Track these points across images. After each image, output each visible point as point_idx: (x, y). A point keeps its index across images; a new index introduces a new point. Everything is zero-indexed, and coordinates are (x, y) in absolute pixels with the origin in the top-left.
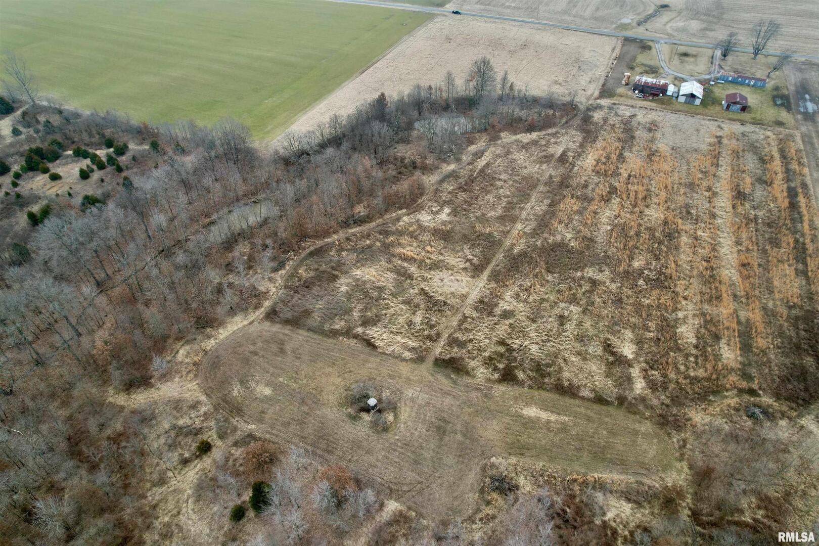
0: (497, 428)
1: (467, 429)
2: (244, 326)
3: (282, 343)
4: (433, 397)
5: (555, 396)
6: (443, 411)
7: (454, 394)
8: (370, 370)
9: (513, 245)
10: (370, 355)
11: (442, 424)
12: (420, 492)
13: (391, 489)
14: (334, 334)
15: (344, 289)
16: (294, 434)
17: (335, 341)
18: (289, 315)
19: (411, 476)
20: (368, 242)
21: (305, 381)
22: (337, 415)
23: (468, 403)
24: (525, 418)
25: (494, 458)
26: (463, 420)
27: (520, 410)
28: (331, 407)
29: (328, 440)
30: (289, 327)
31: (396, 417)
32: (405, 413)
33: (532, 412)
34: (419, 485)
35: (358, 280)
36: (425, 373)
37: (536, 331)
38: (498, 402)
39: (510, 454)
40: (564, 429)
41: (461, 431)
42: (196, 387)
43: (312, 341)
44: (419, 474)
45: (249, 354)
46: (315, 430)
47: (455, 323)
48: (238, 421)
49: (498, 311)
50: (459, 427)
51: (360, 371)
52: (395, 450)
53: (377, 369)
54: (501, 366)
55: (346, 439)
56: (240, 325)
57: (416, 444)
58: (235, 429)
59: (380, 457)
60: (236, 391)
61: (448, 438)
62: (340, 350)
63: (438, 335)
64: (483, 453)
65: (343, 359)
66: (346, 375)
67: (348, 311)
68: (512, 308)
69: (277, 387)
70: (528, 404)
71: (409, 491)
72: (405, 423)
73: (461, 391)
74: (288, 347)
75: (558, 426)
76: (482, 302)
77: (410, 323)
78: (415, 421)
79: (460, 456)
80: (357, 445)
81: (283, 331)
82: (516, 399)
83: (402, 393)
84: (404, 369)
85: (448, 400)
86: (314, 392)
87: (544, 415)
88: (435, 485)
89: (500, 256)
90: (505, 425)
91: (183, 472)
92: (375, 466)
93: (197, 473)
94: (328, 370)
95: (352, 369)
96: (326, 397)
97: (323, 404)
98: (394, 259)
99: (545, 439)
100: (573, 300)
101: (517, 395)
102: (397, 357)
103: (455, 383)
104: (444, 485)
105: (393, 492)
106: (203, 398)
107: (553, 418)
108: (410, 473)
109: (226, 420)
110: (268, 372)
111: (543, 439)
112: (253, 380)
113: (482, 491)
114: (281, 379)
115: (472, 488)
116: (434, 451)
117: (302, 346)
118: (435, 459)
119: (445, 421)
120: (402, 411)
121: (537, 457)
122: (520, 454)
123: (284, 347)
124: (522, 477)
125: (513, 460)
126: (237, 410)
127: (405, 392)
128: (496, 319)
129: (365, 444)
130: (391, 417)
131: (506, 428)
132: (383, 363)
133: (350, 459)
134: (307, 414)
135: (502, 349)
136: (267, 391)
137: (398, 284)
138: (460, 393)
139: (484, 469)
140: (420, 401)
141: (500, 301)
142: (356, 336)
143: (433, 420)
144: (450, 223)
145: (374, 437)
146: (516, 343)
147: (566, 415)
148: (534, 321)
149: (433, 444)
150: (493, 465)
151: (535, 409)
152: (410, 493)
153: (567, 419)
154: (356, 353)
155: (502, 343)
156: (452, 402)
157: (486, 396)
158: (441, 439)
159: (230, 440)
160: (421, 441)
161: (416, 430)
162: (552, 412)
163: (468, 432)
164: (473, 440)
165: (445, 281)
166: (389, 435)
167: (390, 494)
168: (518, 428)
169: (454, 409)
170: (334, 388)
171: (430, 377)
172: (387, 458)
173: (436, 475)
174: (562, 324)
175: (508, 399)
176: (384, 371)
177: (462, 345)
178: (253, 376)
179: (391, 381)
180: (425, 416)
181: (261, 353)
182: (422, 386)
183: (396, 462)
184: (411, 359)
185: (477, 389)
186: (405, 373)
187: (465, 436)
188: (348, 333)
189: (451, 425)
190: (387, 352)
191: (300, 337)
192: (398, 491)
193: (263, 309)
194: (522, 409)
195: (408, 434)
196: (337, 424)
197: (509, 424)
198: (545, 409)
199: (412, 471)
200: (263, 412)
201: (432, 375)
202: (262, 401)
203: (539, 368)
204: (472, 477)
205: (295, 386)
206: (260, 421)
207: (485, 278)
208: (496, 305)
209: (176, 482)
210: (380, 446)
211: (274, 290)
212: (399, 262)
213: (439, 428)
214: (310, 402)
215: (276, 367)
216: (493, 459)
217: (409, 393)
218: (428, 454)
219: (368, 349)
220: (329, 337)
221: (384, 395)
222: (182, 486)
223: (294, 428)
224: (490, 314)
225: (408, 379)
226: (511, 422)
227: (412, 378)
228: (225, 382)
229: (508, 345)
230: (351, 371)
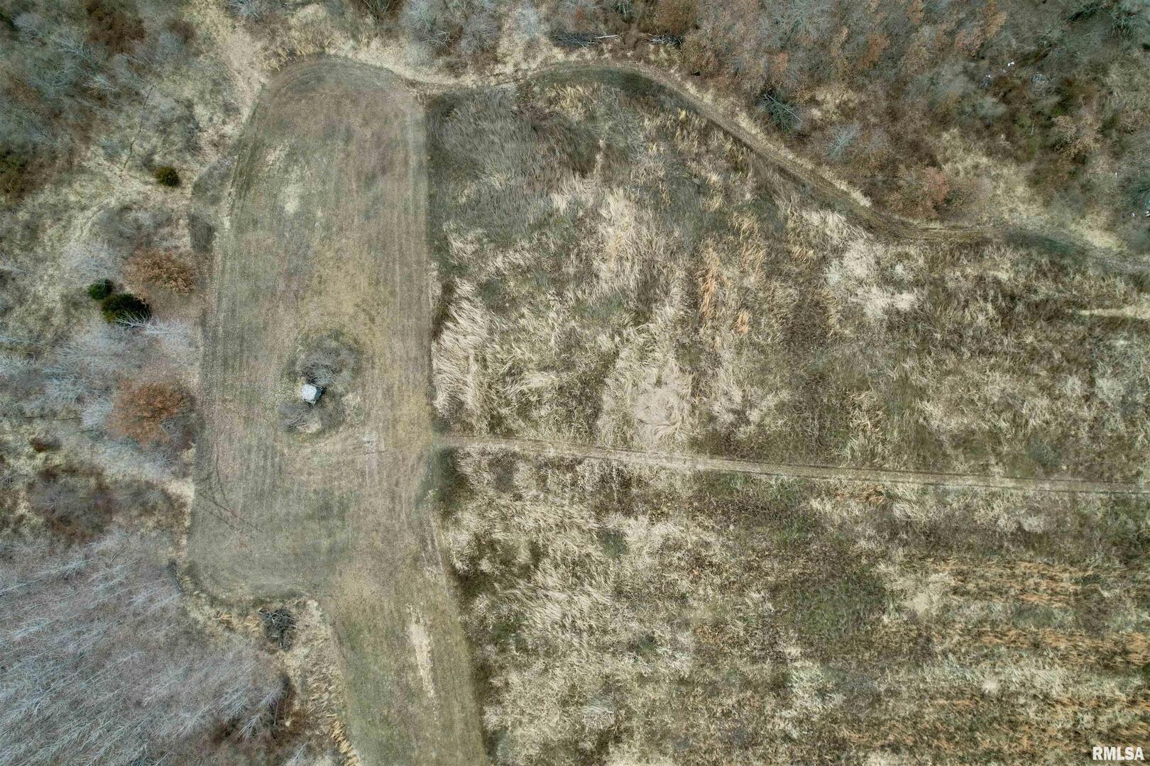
0: (366, 593)
1: (342, 550)
2: (398, 77)
3: (385, 168)
4: (377, 478)
5: (465, 666)
6: (357, 501)
7: (398, 508)
8: (387, 351)
9: (831, 493)
10: (420, 335)
11: (336, 510)
12: (220, 519)
13: (209, 477)
14: (439, 247)
15: (560, 202)
16: (234, 295)
17: (425, 257)
18: (451, 141)
19: (237, 497)
20: (714, 178)
21: (329, 254)
22: (287, 343)
23: (390, 536)
24: (403, 630)
25: (316, 604)
26: (357, 539)
27: (414, 619)
28: (296, 326)
29: (242, 351)
30: (425, 158)
31: (320, 433)
32: (332, 445)
33: (420, 639)
34: (229, 514)
35: (596, 215)
36: (417, 447)
37: (595, 606)
38: (414, 580)
39: (333, 624)
40: (412, 694)
41: (336, 542)
42: (257, 87)
43: (411, 218)
44: (245, 507)
45: (343, 128)
46: (250, 323)
47: (551, 453)
48: (230, 194)
49: (614, 521)
50: (341, 536)
51: (378, 335)
52: (265, 457)
53: (394, 361)
54: (485, 566)
55: (253, 378)
56: (399, 69)
57: (287, 485)
58: (215, 200)
59: (247, 441)
60: (275, 156)
61: (316, 527)
62: (410, 276)
63: (509, 434)
64: (315, 586)
65: (393, 293)
66: (362, 316)
67: (504, 242)
68: (633, 547)
69: (305, 216)
70: (431, 629)
71: (216, 503)
72: (314, 453)
73: (408, 516)
74: (382, 185)
75: (412, 684)
76: (626, 484)
77: (515, 372)
78: (322, 466)
79: (296, 555)
80: (251, 398)
81: (411, 153)
82: (432, 608)
83: (363, 424)
84: (413, 406)
85: (381, 503)
86: (315, 281)
87: (422, 658)
88: (238, 535)
89: (783, 475)
90: (378, 603)
91: (132, 173)
92: (231, 441)
93: (139, 193)
94: (363, 281)
95: (378, 320)
96: (311, 306)
97: (297, 310)
98: (684, 260)
99: (380, 668)
100: (706, 655)
101: (441, 608)
102: (431, 382)
103: (420, 500)
104: (244, 549)
105: (206, 483)
106: (246, 113)
107: (424, 673)
108: (241, 494)
109: (224, 177)
110: (324, 183)
111: (380, 664)
112: (302, 168)
113: (258, 602)
114: (319, 214)
115: (258, 588)
116: (288, 514)
117: (393, 206)
118: (276, 521)
119: (344, 511)
120: (332, 439)
121: (348, 664)
122: (339, 639)
123: (379, 178)
124: (306, 651)
125: (326, 631)
126: (247, 180)
127: (367, 430)
128: (593, 524)
129: (257, 409)
130: (314, 427)
131: (373, 608)
132: (411, 364)
133: (226, 400)
134: (273, 294)
135: (523, 556)
136: (291, 206)
137: (614, 302)
138: (403, 516)
139: (292, 594)
140: (360, 459)
141: (644, 520)
142: (448, 289)
143: (337, 493)
144: (861, 327)
145: (273, 416)
146: (549, 577)
147: (437, 692)
148: (619, 593)
149: (297, 509)
150: (302, 606)
151: (426, 642)
152: (214, 506)
153: (432, 694)
154: (415, 308)
155: (537, 553)
156: (380, 511)
157: (416, 559)
158: (310, 517)
159: (197, 207)
160: (295, 489)
161: (310, 474)
162: (433, 670)
163: (338, 554)
164: (330, 565)
165: (661, 391)
166: (285, 437)
167: (203, 480)
168: (380, 625)
169: (370, 517)
170: (332, 310)
171: (414, 456)
172: (249, 452)
173: (254, 532)
174: (632, 647)
175: (426, 596)
176: (396, 375)
177: (504, 482)
178: (308, 163)
179: (380, 396)
180: (339, 478)
181: (353, 148)
182: (391, 449)
183: (248, 468)
184: (435, 409)
185: (423, 541)
186: (405, 412)
187: (331, 550)
188: (452, 270)
189: (339, 523)
190: (435, 362)
191: (410, 193)
192: (210, 488)
193: (451, 81)
194: (417, 622)
195: (298, 466)
196: (272, 349)
197: (382, 609)
198: (435, 658)
199: (245, 496)
200: (255, 222)
201: (420, 458)
202: (273, 209)
203: (508, 629)
204: (275, 582)
205: (315, 243)
206: (240, 229)
207: (701, 467)
208: (628, 512)
209: (118, 173)
210: (262, 433)
211: (509, 69)
212: (680, 274)
213: (327, 507)
214: (294, 286)
215: (337, 191)
216: (313, 604)
217: (369, 436)
218: (279, 507)
219: (428, 324)
220: (430, 242)
221: (350, 396)
222: (117, 187)
223: (244, 287)
224: (601, 511)
225: (396, 421)
226: (387, 612)
227: (399, 427)
228: (282, 126)
229: (536, 567)
230: (372, 320)
